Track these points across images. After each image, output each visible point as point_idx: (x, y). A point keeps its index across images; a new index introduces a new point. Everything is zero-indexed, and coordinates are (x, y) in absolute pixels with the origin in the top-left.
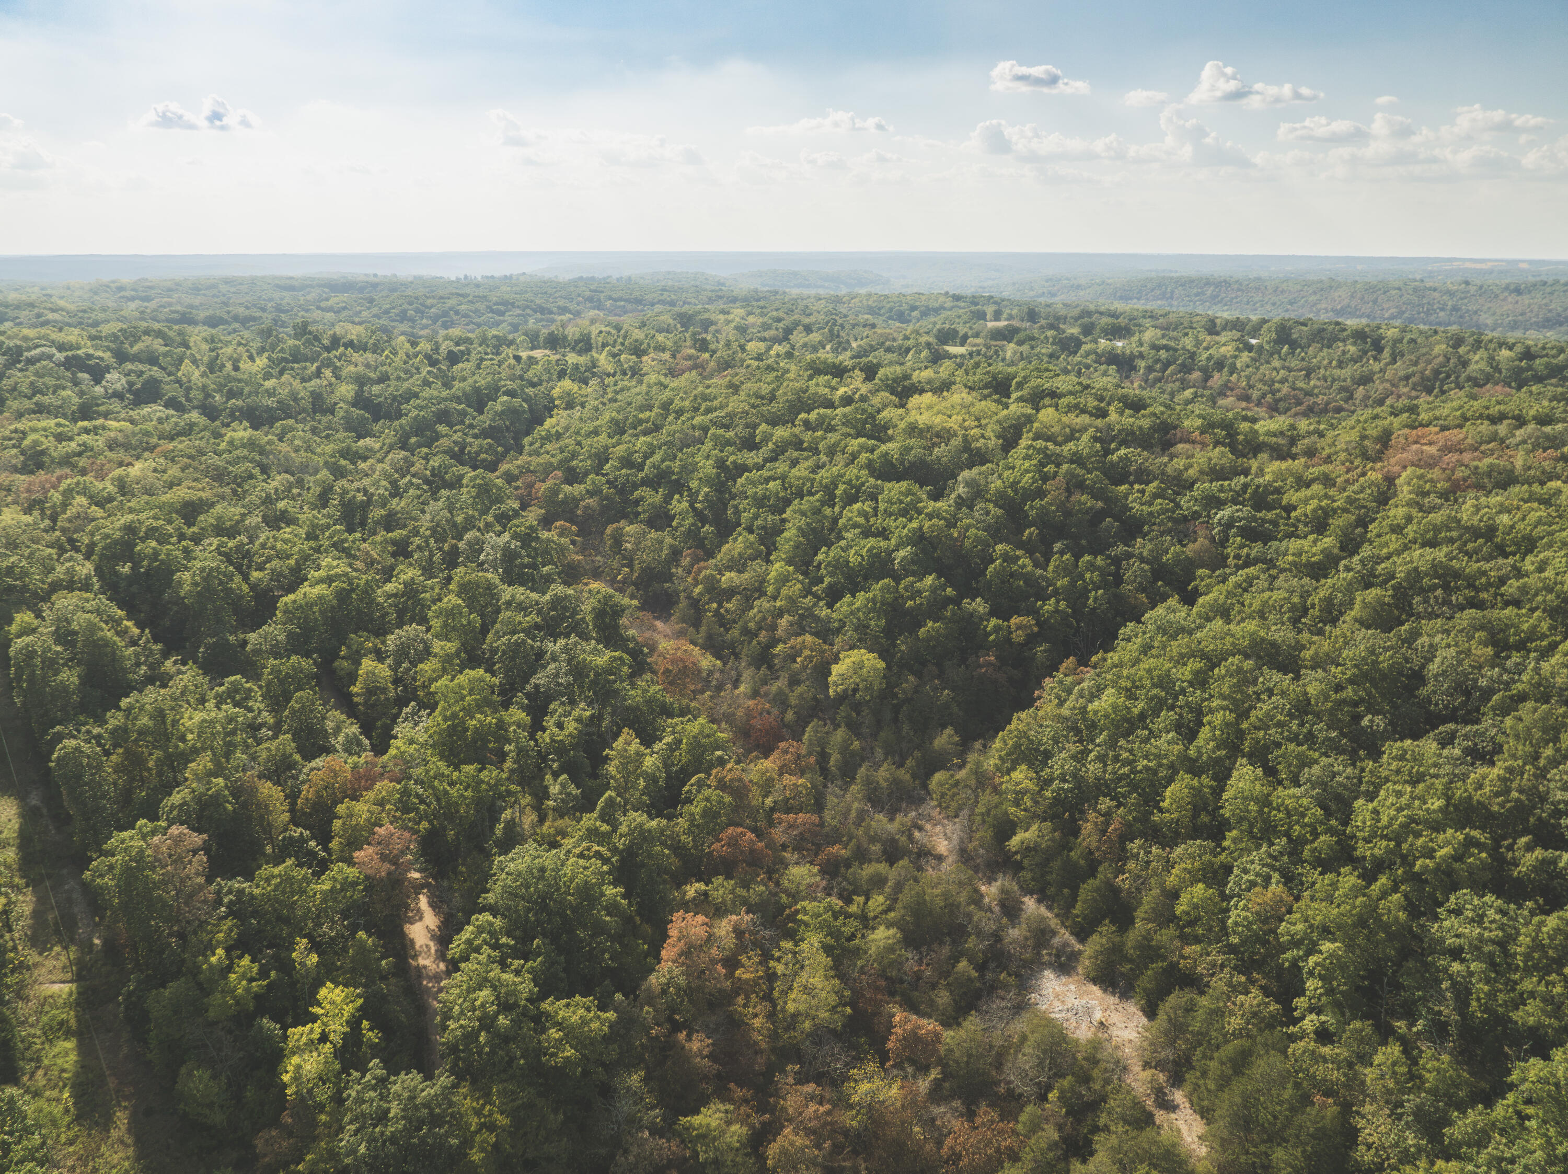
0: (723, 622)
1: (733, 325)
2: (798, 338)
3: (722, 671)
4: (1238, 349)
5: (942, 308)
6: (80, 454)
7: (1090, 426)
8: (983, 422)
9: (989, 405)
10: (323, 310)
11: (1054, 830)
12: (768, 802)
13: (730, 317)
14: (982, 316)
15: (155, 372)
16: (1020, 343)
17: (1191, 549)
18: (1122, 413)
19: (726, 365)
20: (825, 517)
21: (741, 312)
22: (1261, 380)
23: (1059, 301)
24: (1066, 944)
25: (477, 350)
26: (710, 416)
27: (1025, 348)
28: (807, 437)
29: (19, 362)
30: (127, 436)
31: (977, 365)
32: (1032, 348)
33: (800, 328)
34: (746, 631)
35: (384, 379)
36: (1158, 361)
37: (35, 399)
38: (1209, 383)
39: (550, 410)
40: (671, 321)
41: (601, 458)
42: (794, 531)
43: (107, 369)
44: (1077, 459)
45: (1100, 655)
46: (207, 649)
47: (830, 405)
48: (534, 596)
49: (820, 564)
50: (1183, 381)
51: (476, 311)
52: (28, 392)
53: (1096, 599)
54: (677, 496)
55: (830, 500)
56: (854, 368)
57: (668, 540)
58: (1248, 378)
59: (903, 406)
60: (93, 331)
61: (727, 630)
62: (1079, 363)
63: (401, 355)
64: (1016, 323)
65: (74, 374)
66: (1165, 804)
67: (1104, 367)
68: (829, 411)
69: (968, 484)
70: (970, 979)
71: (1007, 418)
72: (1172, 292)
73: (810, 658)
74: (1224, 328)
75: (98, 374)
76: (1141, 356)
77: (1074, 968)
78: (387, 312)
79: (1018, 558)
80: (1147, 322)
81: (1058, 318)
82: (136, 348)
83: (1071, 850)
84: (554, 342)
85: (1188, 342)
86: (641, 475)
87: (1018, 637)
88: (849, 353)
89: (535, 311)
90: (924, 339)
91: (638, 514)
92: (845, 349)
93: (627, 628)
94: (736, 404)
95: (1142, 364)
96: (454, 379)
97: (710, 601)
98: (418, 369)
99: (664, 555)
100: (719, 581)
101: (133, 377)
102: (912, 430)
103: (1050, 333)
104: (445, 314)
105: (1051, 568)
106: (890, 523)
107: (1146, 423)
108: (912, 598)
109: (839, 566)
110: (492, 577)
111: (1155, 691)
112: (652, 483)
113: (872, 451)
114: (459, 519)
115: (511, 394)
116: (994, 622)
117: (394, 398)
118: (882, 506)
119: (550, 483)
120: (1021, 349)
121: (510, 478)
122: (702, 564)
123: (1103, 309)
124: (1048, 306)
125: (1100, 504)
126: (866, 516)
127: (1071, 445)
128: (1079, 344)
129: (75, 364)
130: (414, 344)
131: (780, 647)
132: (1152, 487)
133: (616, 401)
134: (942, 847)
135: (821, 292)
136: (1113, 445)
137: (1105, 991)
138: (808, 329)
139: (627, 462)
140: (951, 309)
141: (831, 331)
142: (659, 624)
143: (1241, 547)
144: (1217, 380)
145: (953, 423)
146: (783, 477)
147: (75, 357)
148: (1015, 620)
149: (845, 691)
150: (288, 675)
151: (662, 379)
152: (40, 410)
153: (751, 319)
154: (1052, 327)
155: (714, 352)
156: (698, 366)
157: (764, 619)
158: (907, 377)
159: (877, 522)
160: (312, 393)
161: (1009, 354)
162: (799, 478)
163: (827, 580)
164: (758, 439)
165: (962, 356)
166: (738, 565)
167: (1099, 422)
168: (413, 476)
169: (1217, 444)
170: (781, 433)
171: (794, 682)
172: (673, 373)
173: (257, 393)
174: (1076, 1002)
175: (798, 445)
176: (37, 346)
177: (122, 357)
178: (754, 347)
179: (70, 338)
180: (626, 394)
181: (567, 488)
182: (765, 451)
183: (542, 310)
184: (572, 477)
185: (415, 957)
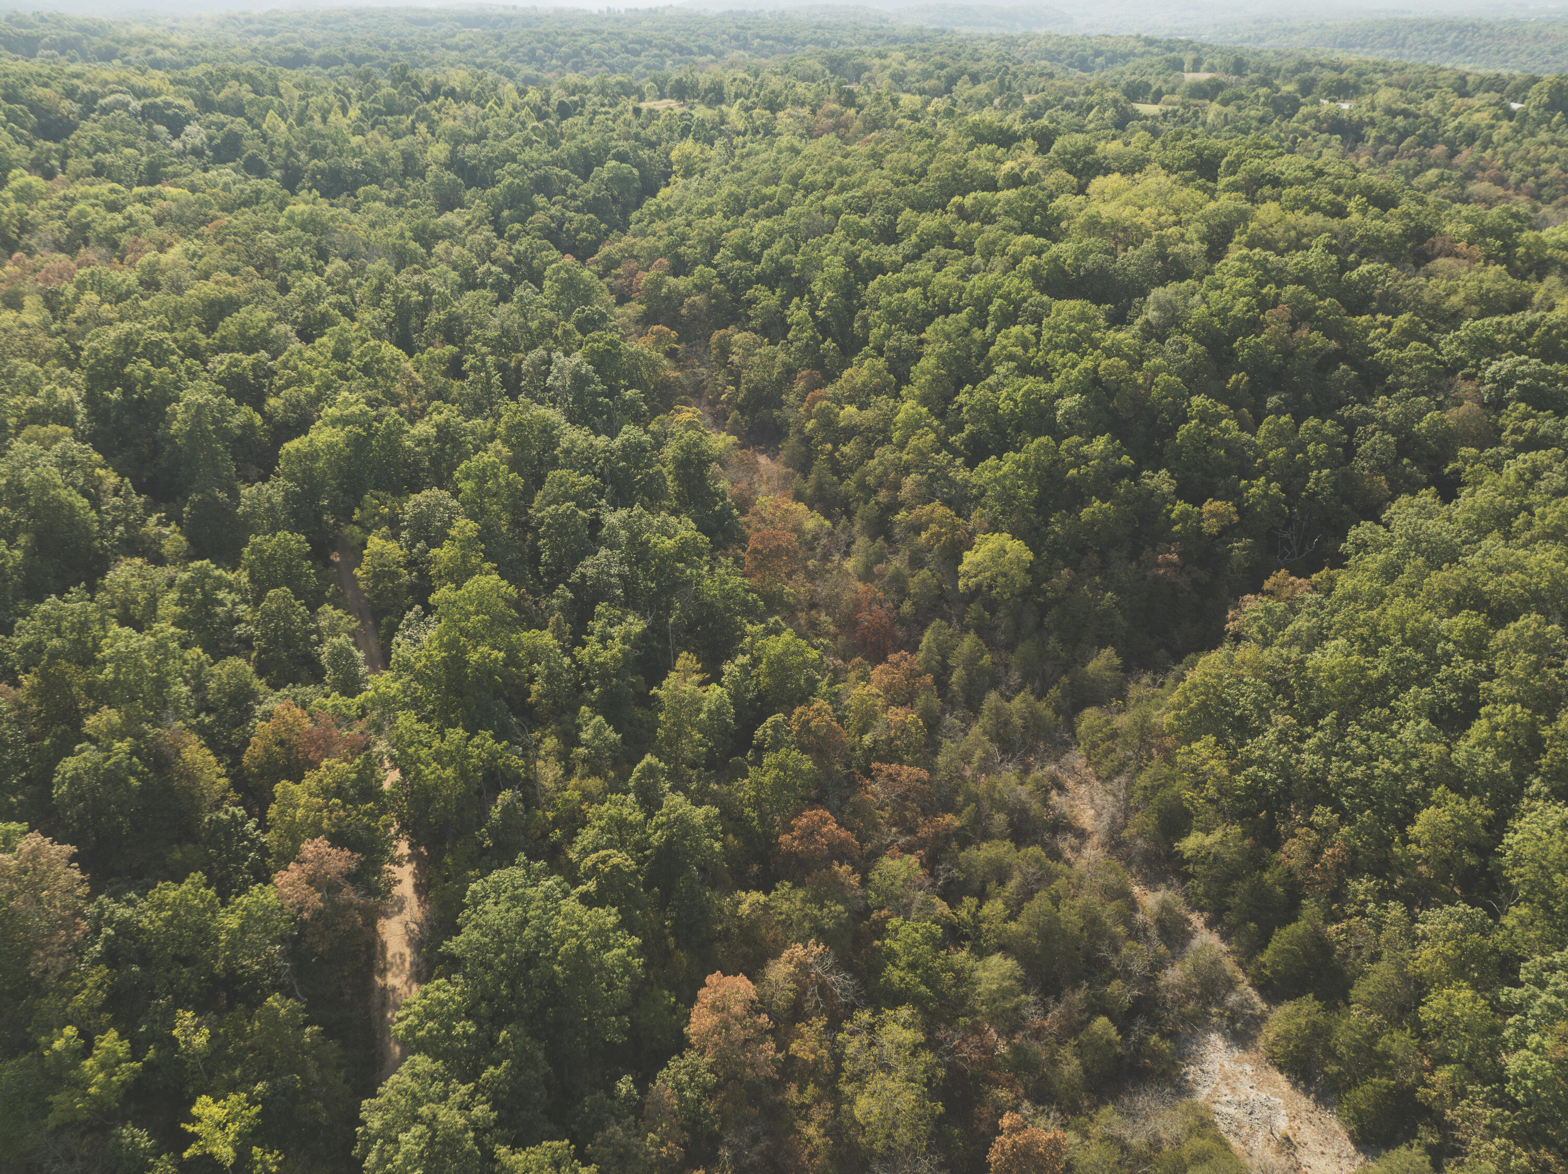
0: (838, 470)
1: (888, 72)
2: (963, 89)
3: (830, 534)
4: (1496, 117)
5: (1132, 53)
6: (123, 229)
7: (1324, 230)
8: (1184, 217)
9: (1189, 194)
10: (448, 48)
11: (1245, 835)
12: (867, 739)
13: (886, 62)
14: (1177, 65)
15: (238, 124)
16: (1225, 103)
17: (1452, 416)
18: (1364, 212)
19: (874, 124)
20: (974, 341)
21: (900, 56)
22: (1523, 158)
23: (1269, 47)
24: (1246, 1003)
25: (593, 99)
26: (845, 195)
27: (1231, 109)
28: (960, 229)
29: (93, 111)
30: (180, 207)
31: (1178, 136)
32: (1240, 109)
33: (966, 77)
34: (862, 485)
35: (480, 138)
36: (1392, 130)
37: (95, 157)
38: (1456, 160)
39: (667, 176)
40: (819, 67)
41: (713, 245)
42: (933, 360)
43: (187, 120)
44: (1305, 278)
45: (1324, 572)
46: (192, 508)
47: (992, 185)
48: (601, 441)
49: (961, 406)
50: (1421, 156)
51: (610, 50)
52: (91, 148)
53: (1318, 479)
54: (796, 300)
55: (980, 321)
56: (1024, 137)
57: (782, 356)
58: (1507, 155)
59: (1081, 190)
60: (178, 74)
61: (842, 480)
62: (1295, 130)
63: (508, 106)
64: (1223, 78)
65: (150, 126)
66: (1414, 830)
67: (1325, 136)
68: (987, 195)
69: (1159, 307)
70: (1109, 1043)
71: (1216, 214)
72: (1405, 38)
73: (938, 536)
74: (1477, 89)
75: (176, 126)
76: (1372, 123)
77: (1253, 1038)
78: (514, 51)
79: (1220, 417)
80: (1380, 78)
81: (1269, 71)
82: (222, 95)
83: (1264, 868)
84: (682, 91)
85: (1432, 106)
86: (757, 269)
87: (1211, 526)
88: (1019, 112)
89: (674, 51)
90: (1110, 95)
91: (749, 319)
92: (1016, 105)
93: (717, 479)
94: (877, 181)
95: (1372, 133)
96: (562, 135)
97: (825, 440)
98: (523, 124)
99: (776, 372)
100: (837, 415)
101: (213, 131)
102: (1094, 226)
103: (1263, 91)
104: (576, 54)
105: (1263, 430)
106: (1056, 358)
107: (1395, 227)
108: (1077, 466)
109: (987, 411)
110: (553, 415)
111: (1409, 651)
112: (770, 280)
113: (1039, 253)
114: (534, 325)
115: (621, 157)
116: (1180, 507)
117: (490, 161)
118: (1046, 335)
119: (652, 274)
120: (1226, 110)
121: (610, 264)
122: (818, 392)
123: (1323, 59)
124: (1256, 54)
125: (1334, 344)
126: (1025, 346)
127: (1298, 256)
128: (1296, 106)
129: (151, 114)
130: (522, 93)
131: (901, 515)
132: (1402, 320)
133: (739, 169)
134: (1086, 818)
135: (994, 31)
136: (1352, 257)
137: (1295, 1085)
138: (975, 79)
139: (742, 252)
140: (1142, 55)
141: (1002, 81)
142: (763, 460)
143: (1525, 417)
144: (1466, 156)
145: (1145, 218)
146: (925, 283)
147: (154, 106)
148: (1210, 506)
149: (979, 586)
150: (272, 557)
151: (796, 143)
152: (100, 171)
153: (911, 65)
154: (1265, 82)
155: (861, 107)
156: (840, 127)
157: (886, 473)
158: (1090, 150)
159: (1038, 356)
160: (403, 152)
161: (1210, 117)
162: (945, 287)
163: (968, 428)
164: (898, 231)
165: (1155, 117)
166: (861, 398)
167: (1335, 224)
168: (494, 262)
169: (1489, 258)
170: (928, 222)
171: (916, 562)
172: (811, 134)
173: (341, 152)
174: (1253, 1094)
175: (947, 239)
176: (112, 92)
177: (206, 105)
178: (908, 101)
179: (152, 82)
180: (753, 160)
181: (671, 280)
182: (907, 245)
183: (681, 50)
184: (680, 267)
185: (383, 972)
